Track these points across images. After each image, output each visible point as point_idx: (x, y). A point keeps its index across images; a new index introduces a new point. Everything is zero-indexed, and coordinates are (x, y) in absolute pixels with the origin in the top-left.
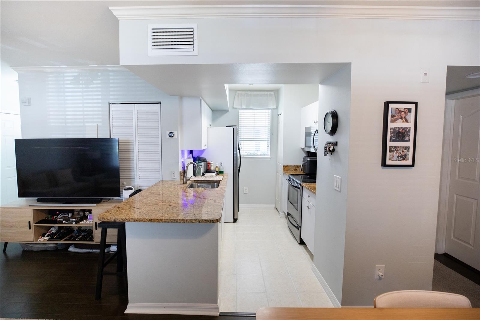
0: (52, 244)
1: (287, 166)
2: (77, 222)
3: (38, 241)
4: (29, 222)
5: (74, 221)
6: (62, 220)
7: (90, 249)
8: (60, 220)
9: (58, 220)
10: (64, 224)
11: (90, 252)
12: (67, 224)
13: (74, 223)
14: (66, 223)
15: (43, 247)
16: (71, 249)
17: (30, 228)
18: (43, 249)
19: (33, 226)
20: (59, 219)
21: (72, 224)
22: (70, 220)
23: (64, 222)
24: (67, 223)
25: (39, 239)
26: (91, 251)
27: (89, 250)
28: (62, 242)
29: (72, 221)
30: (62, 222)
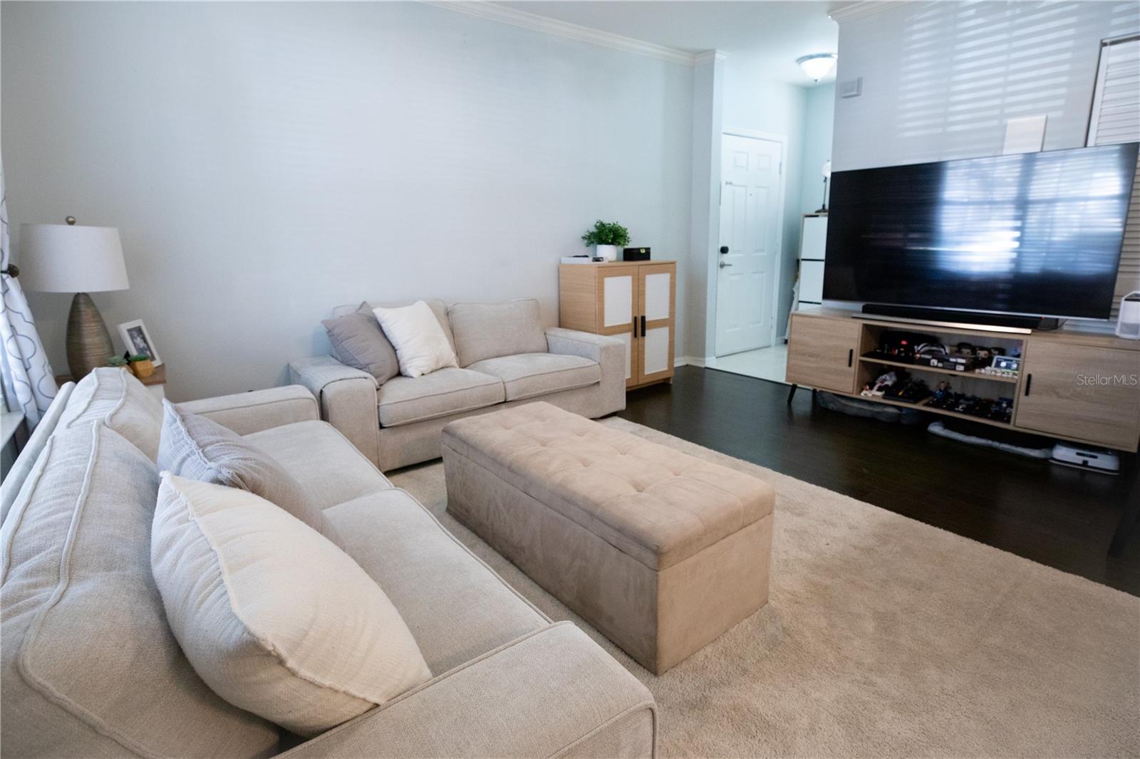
0: (893, 407)
2: (968, 368)
3: (862, 394)
4: (851, 351)
5: (962, 364)
6: (929, 357)
7: (993, 440)
8: (922, 356)
9: (918, 356)
10: (934, 367)
12: (940, 368)
13: (962, 368)
14: (937, 367)
16: (936, 429)
17: (850, 365)
19: (858, 362)
20: (921, 354)
21: (954, 369)
22: (951, 360)
23: (934, 362)
24: (940, 365)
25: (864, 392)
26: (996, 444)
27: (990, 442)
28: (919, 407)
29: (956, 363)
30: (927, 363)
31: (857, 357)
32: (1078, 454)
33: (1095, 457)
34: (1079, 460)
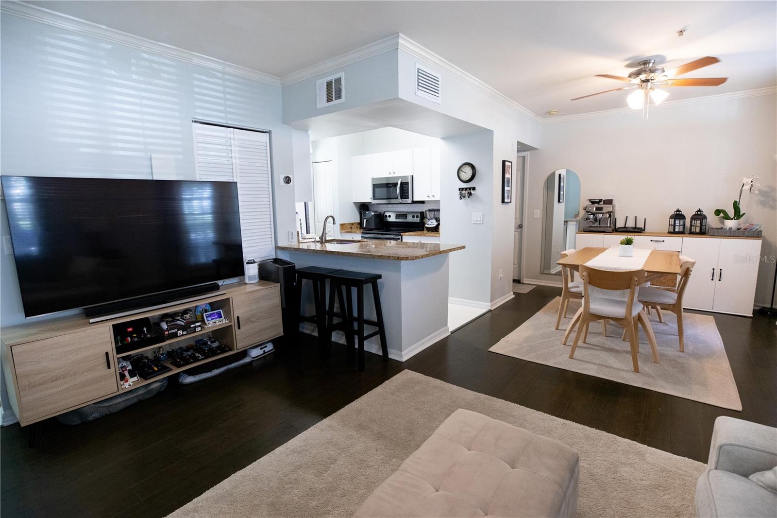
1: (344, 224)
3: (125, 387)
4: (107, 354)
5: (199, 326)
6: (176, 330)
7: (226, 365)
8: (170, 332)
9: (167, 333)
10: (181, 336)
11: (228, 370)
12: (185, 335)
14: (183, 335)
15: (135, 397)
16: (189, 379)
17: (109, 367)
18: (136, 400)
19: (115, 362)
20: (168, 330)
21: (195, 332)
22: (192, 326)
23: (180, 332)
24: (185, 333)
29: (196, 327)
30: (175, 335)
31: (114, 356)
32: (261, 349)
33: (266, 347)
34: (261, 352)
